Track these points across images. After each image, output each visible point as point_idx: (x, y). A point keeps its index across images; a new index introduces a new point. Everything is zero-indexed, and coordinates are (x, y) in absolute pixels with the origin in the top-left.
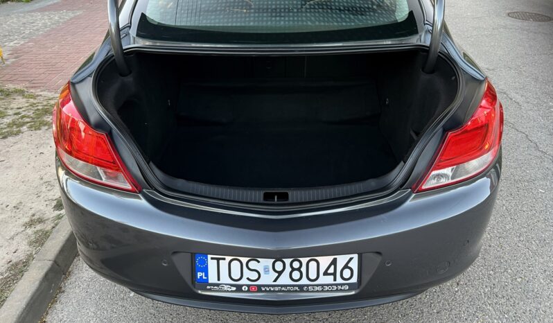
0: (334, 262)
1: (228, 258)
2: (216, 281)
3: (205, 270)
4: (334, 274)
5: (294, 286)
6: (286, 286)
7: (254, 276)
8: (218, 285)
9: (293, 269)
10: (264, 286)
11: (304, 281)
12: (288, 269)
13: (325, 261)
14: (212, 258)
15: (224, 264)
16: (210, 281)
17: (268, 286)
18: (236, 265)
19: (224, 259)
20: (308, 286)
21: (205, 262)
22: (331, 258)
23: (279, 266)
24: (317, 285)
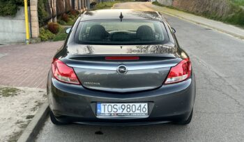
0: (140, 106)
1: (108, 104)
3: (100, 109)
7: (115, 110)
11: (131, 112)
13: (137, 105)
18: (110, 107)
21: (100, 106)
23: (123, 107)
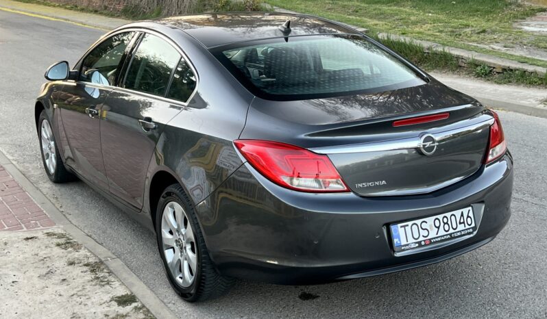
0: (462, 215)
1: (410, 223)
2: (406, 243)
3: (399, 237)
4: (464, 223)
5: (447, 235)
6: (443, 236)
7: (425, 233)
8: (407, 245)
9: (445, 224)
10: (433, 239)
11: (451, 231)
12: (442, 224)
14: (401, 227)
15: (408, 229)
16: (402, 244)
17: (434, 238)
19: (407, 225)
20: (454, 233)
21: (397, 231)
22: (460, 211)
24: (458, 232)
